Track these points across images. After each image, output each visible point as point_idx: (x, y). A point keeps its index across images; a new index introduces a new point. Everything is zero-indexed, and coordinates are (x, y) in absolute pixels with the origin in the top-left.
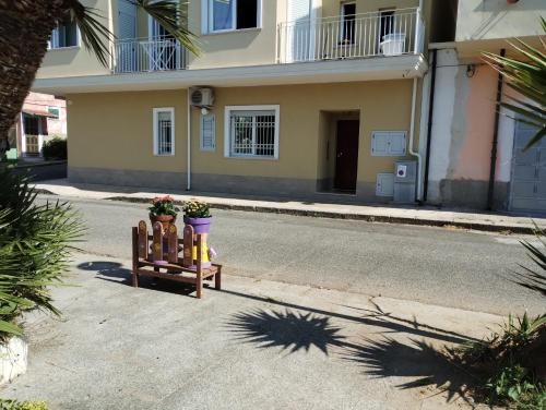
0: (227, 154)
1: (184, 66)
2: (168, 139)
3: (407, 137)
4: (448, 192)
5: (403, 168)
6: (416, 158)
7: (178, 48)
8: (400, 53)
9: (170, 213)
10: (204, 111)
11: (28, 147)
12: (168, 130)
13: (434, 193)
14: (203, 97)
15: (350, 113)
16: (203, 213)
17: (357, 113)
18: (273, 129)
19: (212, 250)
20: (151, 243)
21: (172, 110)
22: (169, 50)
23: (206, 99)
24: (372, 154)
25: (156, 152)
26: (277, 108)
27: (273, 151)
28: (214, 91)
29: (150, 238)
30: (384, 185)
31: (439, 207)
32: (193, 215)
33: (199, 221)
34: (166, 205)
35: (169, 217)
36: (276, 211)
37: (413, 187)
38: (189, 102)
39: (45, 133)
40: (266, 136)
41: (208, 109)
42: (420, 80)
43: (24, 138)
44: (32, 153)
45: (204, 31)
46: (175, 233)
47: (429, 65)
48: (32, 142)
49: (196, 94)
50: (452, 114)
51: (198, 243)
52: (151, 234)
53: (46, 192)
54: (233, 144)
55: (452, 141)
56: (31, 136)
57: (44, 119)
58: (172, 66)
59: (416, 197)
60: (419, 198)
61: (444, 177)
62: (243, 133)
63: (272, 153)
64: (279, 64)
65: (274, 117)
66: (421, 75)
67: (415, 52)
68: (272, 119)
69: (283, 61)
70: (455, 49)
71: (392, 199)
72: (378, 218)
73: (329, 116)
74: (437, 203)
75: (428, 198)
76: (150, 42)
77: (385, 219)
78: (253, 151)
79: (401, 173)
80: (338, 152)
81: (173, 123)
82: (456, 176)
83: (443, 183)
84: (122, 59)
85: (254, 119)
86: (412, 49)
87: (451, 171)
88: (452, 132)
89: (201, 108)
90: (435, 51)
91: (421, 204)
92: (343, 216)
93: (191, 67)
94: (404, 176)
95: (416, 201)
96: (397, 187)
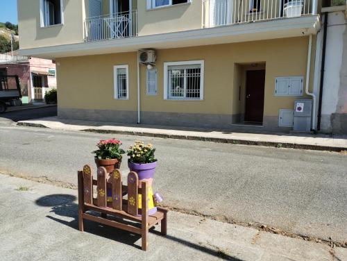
0: (165, 97)
1: (134, 34)
2: (125, 88)
3: (304, 81)
4: (338, 124)
5: (301, 105)
6: (311, 97)
7: (130, 22)
8: (300, 15)
9: (115, 157)
10: (149, 67)
11: (35, 95)
12: (124, 81)
13: (326, 124)
14: (149, 57)
15: (256, 65)
16: (147, 158)
17: (264, 64)
18: (199, 78)
19: (157, 195)
20: (95, 187)
21: (126, 67)
22: (124, 23)
23: (150, 58)
24: (275, 95)
25: (116, 96)
26: (202, 62)
27: (199, 94)
28: (156, 52)
29: (95, 182)
30: (285, 119)
31: (331, 135)
32: (137, 160)
33: (144, 166)
34: (110, 149)
35: (114, 161)
36: (203, 139)
37: (309, 119)
38: (139, 61)
39: (47, 86)
40: (194, 83)
41: (152, 65)
42: (314, 37)
43: (33, 89)
44: (38, 100)
45: (149, 7)
46: (119, 179)
47: (321, 25)
48: (38, 92)
49: (143, 55)
50: (341, 63)
51: (142, 191)
52: (95, 178)
53: (41, 126)
54: (170, 90)
55: (341, 84)
56: (37, 88)
57: (45, 76)
58: (126, 34)
59: (312, 126)
60: (313, 128)
61: (334, 111)
62: (177, 82)
63: (199, 96)
64: (204, 29)
65: (200, 69)
66: (315, 33)
67: (313, 13)
68: (198, 70)
69: (207, 26)
70: (344, 11)
71: (292, 129)
72: (285, 145)
73: (240, 67)
74: (329, 132)
75: (321, 128)
76: (112, 18)
77: (290, 145)
78: (185, 95)
79: (299, 109)
80: (247, 94)
81: (127, 76)
82: (343, 111)
83: (333, 116)
84: (91, 31)
85: (185, 71)
86: (311, 12)
87: (339, 106)
88: (340, 77)
89: (146, 64)
90: (326, 14)
91: (316, 132)
92: (256, 143)
93: (140, 34)
94: (301, 111)
95: (311, 130)
96: (296, 119)
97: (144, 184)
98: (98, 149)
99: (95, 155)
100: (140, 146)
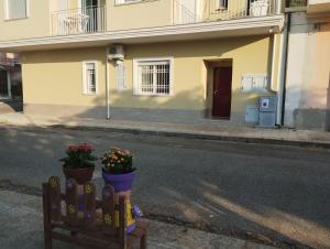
0: (135, 92)
2: (93, 83)
5: (267, 101)
6: (276, 93)
8: (266, 13)
10: (118, 62)
12: (93, 76)
17: (230, 62)
20: (63, 203)
21: (95, 61)
24: (242, 91)
25: (85, 92)
26: (171, 59)
27: (169, 89)
28: (125, 47)
29: (63, 197)
32: (113, 171)
40: (164, 79)
41: (121, 61)
47: (285, 24)
49: (112, 50)
51: (121, 207)
52: (64, 192)
54: (139, 85)
59: (276, 121)
60: (278, 123)
61: (297, 107)
62: (147, 77)
63: (169, 92)
65: (169, 66)
67: (278, 12)
70: (305, 12)
71: (258, 123)
74: (291, 126)
77: (258, 140)
78: (154, 90)
79: (265, 104)
80: (214, 90)
81: (97, 71)
82: (305, 107)
83: (296, 112)
85: (154, 67)
87: (302, 102)
90: (290, 14)
91: (280, 127)
93: (108, 29)
94: (267, 107)
95: (276, 125)
96: (261, 114)
97: (122, 200)
98: (67, 156)
99: (63, 163)
100: (116, 154)
